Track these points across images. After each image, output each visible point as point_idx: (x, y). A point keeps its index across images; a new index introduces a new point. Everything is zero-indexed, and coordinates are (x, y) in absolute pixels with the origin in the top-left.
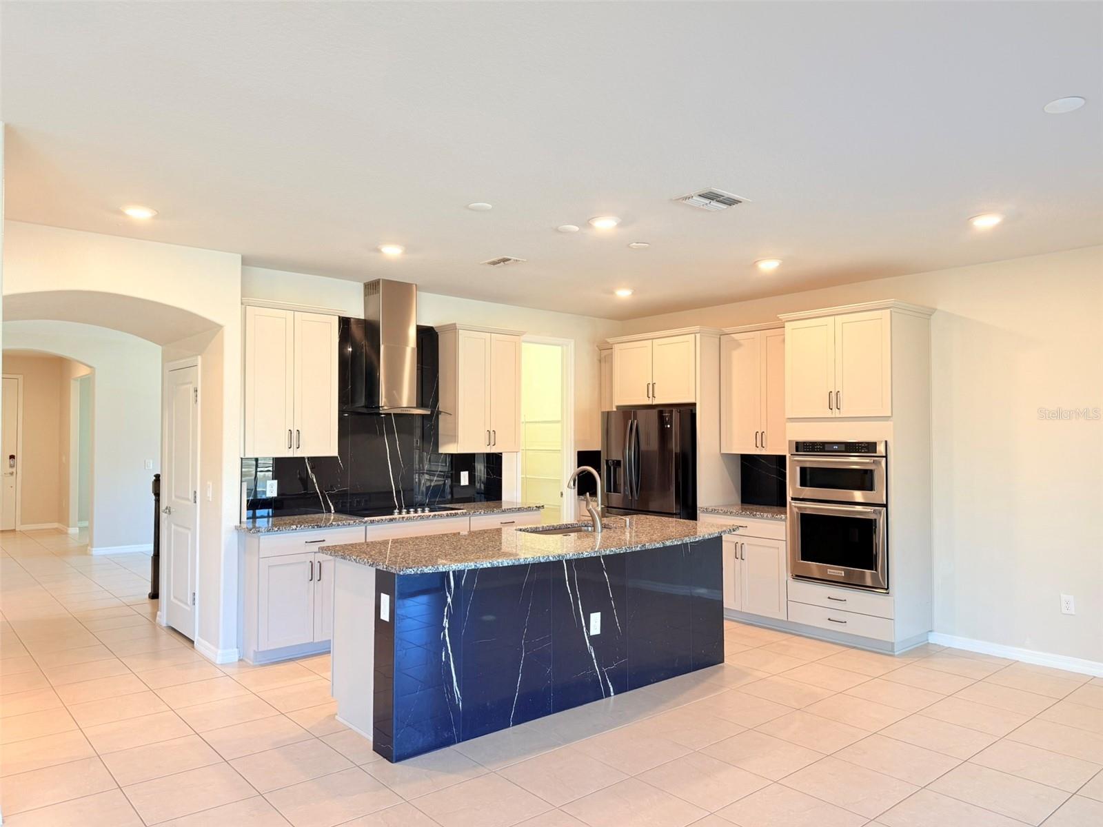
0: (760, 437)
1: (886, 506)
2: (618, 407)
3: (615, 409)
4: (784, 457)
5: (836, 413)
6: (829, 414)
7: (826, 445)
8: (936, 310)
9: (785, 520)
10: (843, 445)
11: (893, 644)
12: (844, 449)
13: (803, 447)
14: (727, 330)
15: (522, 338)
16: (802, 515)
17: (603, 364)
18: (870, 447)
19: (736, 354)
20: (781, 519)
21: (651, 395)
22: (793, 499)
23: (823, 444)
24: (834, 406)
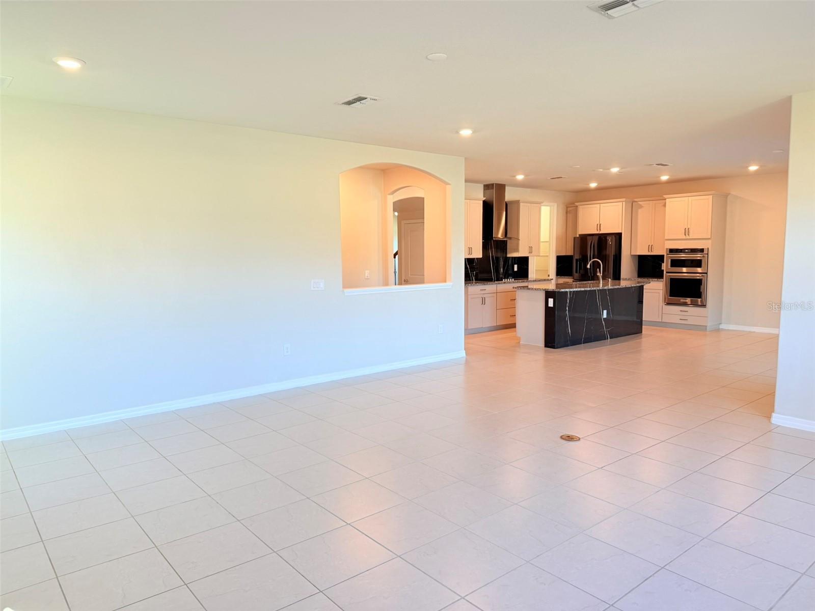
0: (650, 248)
1: (707, 273)
2: (580, 235)
3: (578, 236)
4: (664, 256)
5: (687, 237)
6: (684, 237)
7: (683, 250)
8: (729, 194)
9: (663, 281)
10: (690, 250)
11: (706, 326)
12: (690, 252)
13: (672, 251)
14: (636, 200)
15: (542, 204)
16: (671, 279)
17: (568, 215)
18: (702, 250)
19: (640, 211)
20: (661, 281)
21: (598, 229)
22: (667, 272)
23: (681, 250)
24: (687, 234)
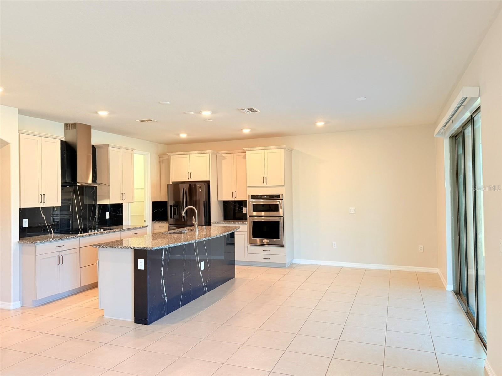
0: (234, 194)
1: (283, 216)
2: (172, 182)
3: (171, 183)
4: (247, 201)
5: (265, 185)
6: (263, 185)
7: (262, 196)
8: (293, 149)
9: (247, 224)
10: (268, 196)
11: (285, 263)
12: (268, 197)
13: (253, 197)
14: (220, 152)
15: (135, 151)
16: (254, 222)
17: (161, 164)
18: (278, 196)
19: (224, 162)
20: (246, 224)
21: (189, 177)
22: (250, 216)
23: (261, 196)
24: (265, 182)
